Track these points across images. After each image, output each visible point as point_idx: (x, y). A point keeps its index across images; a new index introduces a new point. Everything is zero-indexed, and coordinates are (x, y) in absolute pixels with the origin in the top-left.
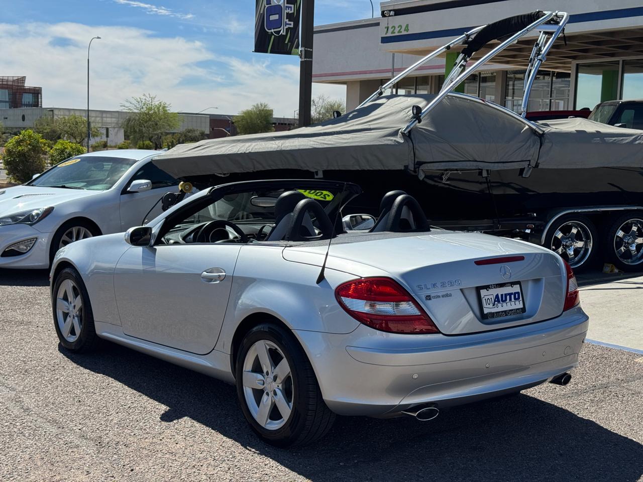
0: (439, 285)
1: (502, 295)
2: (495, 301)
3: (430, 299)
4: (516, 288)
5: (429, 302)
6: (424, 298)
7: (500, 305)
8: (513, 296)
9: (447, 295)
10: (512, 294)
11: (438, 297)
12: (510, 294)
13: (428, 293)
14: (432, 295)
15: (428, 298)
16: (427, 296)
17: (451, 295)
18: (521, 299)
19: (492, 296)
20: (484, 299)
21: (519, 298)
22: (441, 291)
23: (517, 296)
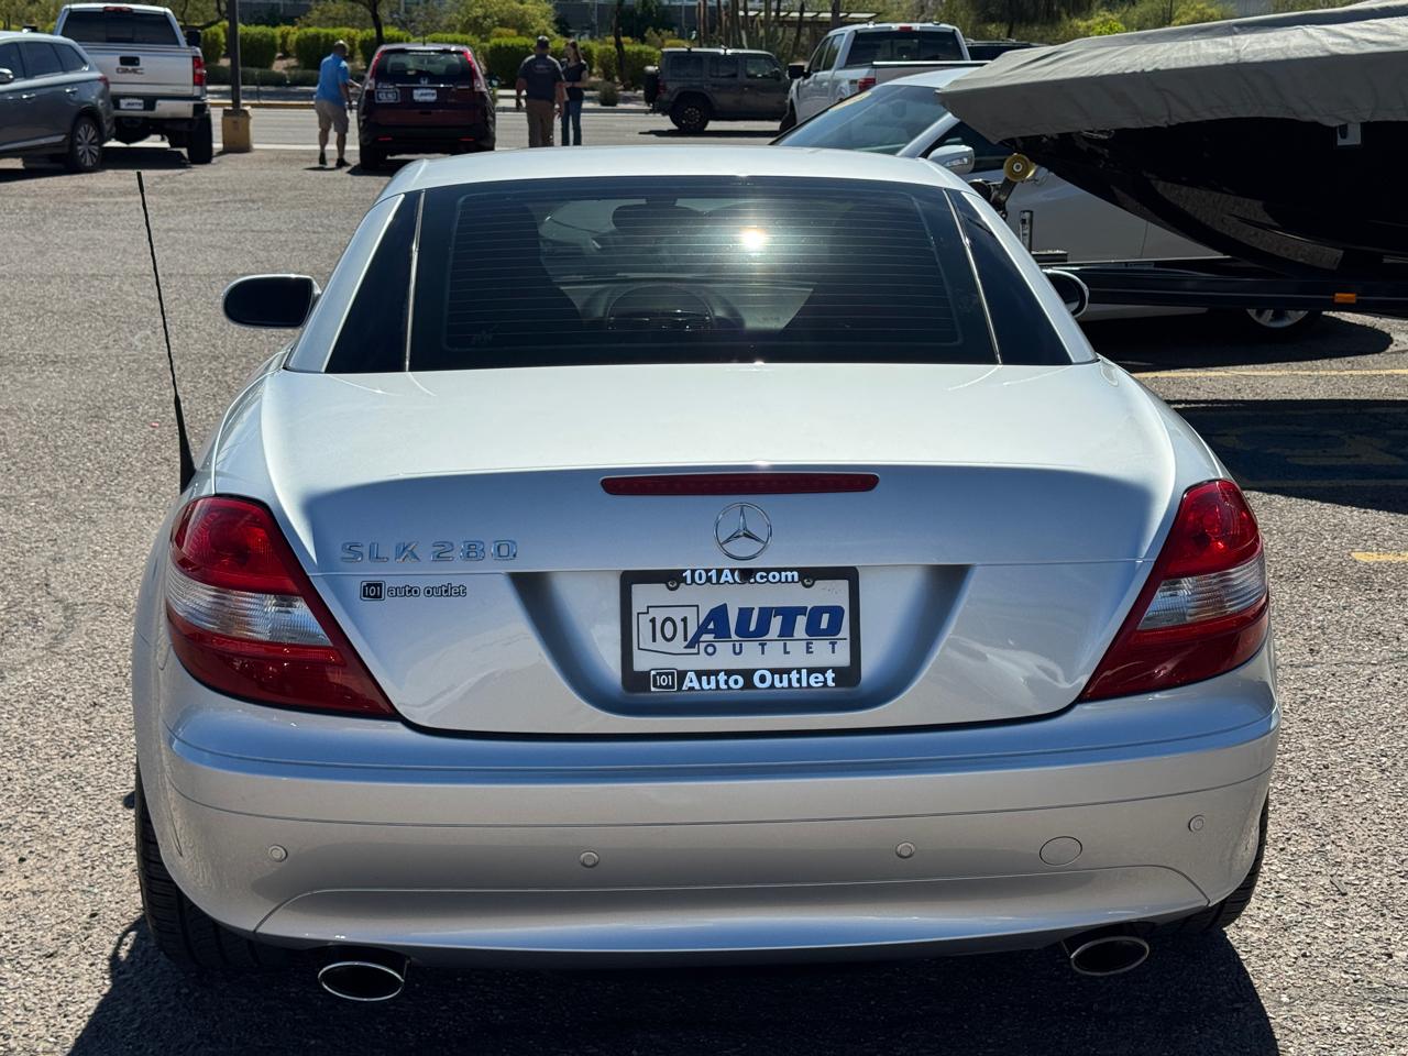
0: (425, 551)
1: (745, 614)
2: (702, 629)
3: (378, 597)
4: (833, 594)
5: (371, 605)
6: (357, 592)
7: (724, 648)
8: (801, 621)
9: (447, 591)
10: (801, 611)
11: (412, 591)
12: (789, 615)
13: (373, 572)
14: (389, 583)
15: (373, 591)
16: (369, 585)
17: (461, 592)
18: (845, 632)
19: (691, 614)
20: (644, 620)
21: (834, 628)
22: (426, 572)
23: (823, 623)
